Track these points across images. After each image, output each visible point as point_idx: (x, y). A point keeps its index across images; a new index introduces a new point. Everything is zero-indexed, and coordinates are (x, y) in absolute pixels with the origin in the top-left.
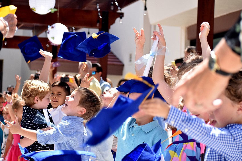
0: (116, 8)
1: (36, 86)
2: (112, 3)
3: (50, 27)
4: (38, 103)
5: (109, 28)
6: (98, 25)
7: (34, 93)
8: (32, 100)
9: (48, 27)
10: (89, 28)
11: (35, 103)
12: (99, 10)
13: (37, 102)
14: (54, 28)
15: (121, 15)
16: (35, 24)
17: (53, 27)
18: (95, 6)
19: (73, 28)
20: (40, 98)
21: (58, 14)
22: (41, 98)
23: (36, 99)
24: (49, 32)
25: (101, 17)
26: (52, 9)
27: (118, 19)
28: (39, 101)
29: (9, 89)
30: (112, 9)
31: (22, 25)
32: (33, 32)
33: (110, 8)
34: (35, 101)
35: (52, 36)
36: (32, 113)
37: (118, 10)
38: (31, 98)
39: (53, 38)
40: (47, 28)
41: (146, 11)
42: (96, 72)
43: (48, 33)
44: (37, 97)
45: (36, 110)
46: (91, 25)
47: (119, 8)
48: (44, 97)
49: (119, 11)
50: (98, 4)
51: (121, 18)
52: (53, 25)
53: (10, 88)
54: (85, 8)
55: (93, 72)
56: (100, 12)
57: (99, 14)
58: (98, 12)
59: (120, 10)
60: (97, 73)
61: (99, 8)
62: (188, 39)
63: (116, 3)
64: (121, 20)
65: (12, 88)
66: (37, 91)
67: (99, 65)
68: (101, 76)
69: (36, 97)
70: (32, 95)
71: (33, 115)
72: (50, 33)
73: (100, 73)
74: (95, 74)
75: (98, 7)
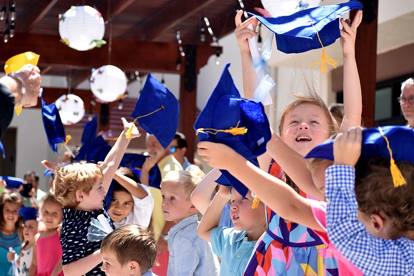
0: (209, 38)
1: (72, 173)
2: (203, 30)
3: (95, 72)
4: (84, 200)
5: (198, 72)
6: (178, 67)
7: (73, 185)
8: (73, 199)
9: (91, 70)
10: (163, 72)
11: (79, 202)
12: (180, 42)
13: (81, 198)
14: (103, 74)
15: (218, 51)
16: (71, 67)
17: (100, 72)
18: (172, 35)
19: (137, 73)
20: (84, 191)
21: (110, 49)
22: (87, 191)
23: (78, 194)
24: (94, 79)
25: (183, 54)
26: (99, 41)
27: (213, 58)
28: (85, 197)
29: (27, 177)
30: (203, 39)
31: (49, 68)
32: (68, 80)
33: (199, 38)
34: (78, 199)
35: (99, 88)
36: (78, 218)
37: (212, 41)
38: (70, 195)
39: (101, 91)
40: (90, 73)
41: (260, 44)
42: (176, 148)
43: (93, 82)
44: (80, 190)
45: (85, 212)
46: (167, 68)
47: (214, 39)
48: (91, 188)
49: (214, 44)
50: (178, 32)
51: (218, 55)
52: (102, 69)
53: (30, 175)
54: (157, 39)
55: (172, 148)
56: (182, 45)
57: (181, 49)
58: (178, 45)
59: (217, 41)
60: (178, 150)
61: (181, 38)
62: (333, 90)
63: (210, 30)
64: (219, 59)
65: (33, 175)
66: (76, 180)
67: (182, 136)
68: (185, 155)
69: (77, 192)
70: (70, 190)
71: (79, 221)
72: (95, 81)
73: (184, 149)
74: (176, 151)
75: (178, 37)
